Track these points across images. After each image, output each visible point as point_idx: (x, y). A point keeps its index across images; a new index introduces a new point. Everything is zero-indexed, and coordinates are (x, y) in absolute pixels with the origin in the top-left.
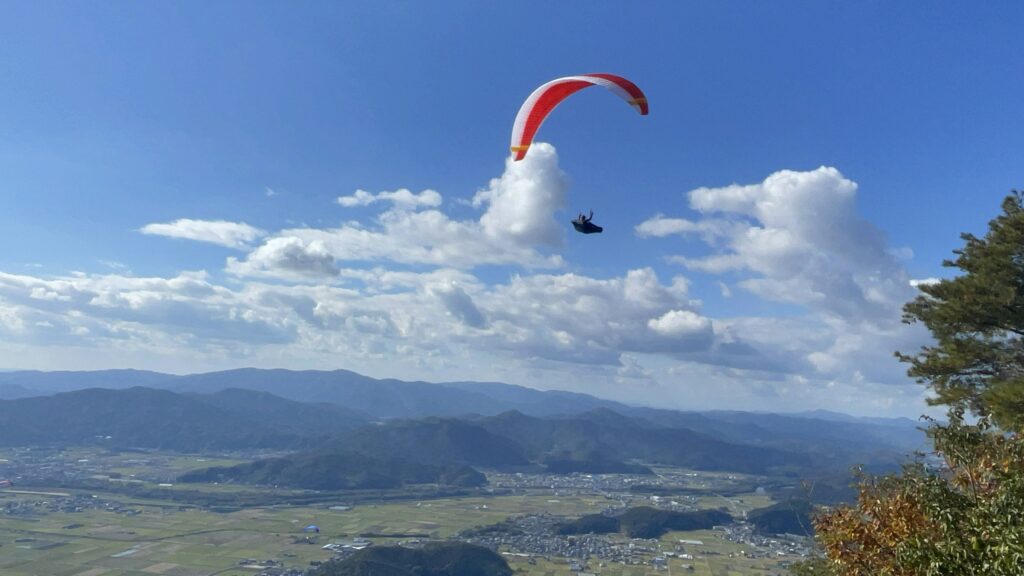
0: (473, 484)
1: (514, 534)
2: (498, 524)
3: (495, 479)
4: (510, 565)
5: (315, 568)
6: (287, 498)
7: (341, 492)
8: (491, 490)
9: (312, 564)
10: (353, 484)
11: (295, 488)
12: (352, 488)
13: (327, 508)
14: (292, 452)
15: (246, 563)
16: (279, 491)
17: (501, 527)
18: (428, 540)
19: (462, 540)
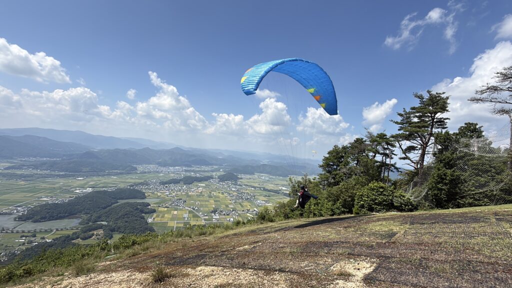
0: (132, 170)
1: (147, 185)
2: (142, 182)
3: (140, 168)
4: (146, 194)
5: (72, 199)
6: (57, 175)
7: (81, 173)
8: (139, 172)
9: (70, 197)
11: (60, 172)
12: (85, 172)
13: (75, 178)
14: (58, 159)
15: (41, 198)
16: (53, 173)
18: (116, 188)
19: (129, 187)
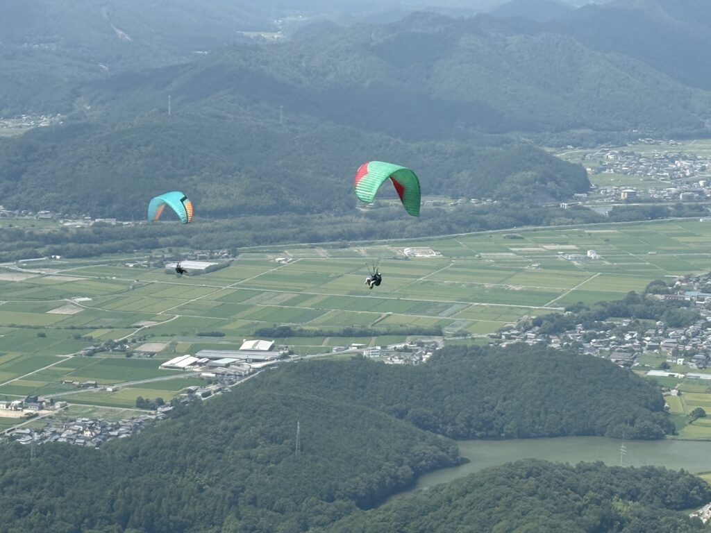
1: (678, 325)
2: (632, 298)
5: (151, 415)
8: (604, 211)
10: (222, 203)
11: (67, 215)
17: (638, 307)
18: (440, 342)
